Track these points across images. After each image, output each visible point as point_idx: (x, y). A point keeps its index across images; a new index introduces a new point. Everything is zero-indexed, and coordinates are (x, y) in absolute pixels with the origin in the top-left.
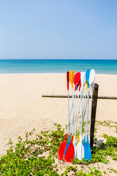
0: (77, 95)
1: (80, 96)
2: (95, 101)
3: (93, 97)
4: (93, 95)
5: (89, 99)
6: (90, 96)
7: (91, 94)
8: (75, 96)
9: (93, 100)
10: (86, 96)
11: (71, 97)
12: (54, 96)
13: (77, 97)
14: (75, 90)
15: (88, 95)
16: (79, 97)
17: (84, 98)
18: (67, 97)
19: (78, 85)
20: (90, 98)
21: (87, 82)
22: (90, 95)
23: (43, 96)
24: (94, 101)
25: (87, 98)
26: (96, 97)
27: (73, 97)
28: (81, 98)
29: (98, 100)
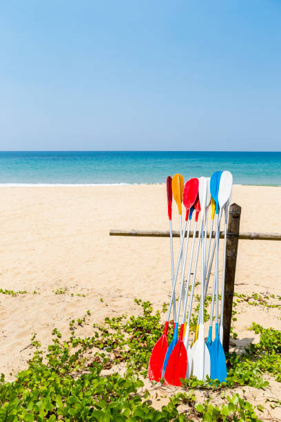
0: (192, 231)
1: (197, 233)
2: (232, 244)
3: (227, 235)
4: (229, 231)
5: (220, 239)
6: (221, 233)
7: (224, 228)
8: (186, 232)
9: (227, 243)
10: (213, 232)
11: (176, 235)
13: (191, 236)
14: (187, 220)
15: (216, 229)
16: (197, 236)
17: (208, 237)
18: (168, 235)
19: (193, 208)
20: (221, 236)
21: (214, 201)
22: (221, 230)
23: (111, 234)
24: (230, 244)
25: (213, 237)
26: (235, 235)
27: (182, 236)
28: (201, 237)
29: (240, 241)
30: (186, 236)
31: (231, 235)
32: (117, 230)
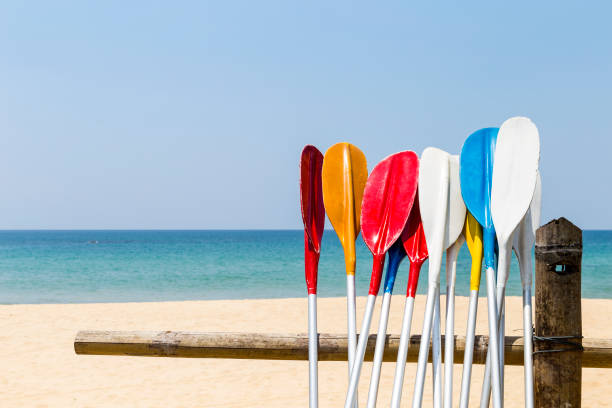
0: (393, 332)
1: (415, 341)
2: (558, 380)
3: (535, 343)
4: (541, 327)
5: (509, 369)
6: (509, 341)
7: (521, 321)
8: (372, 339)
9: (536, 380)
10: (477, 339)
11: (333, 352)
12: (185, 342)
13: (390, 355)
14: (375, 291)
15: (487, 329)
16: (413, 356)
17: (459, 357)
18: (298, 352)
19: (398, 251)
20: (512, 356)
21: (477, 225)
22: (508, 333)
23: (82, 348)
24: (548, 379)
25: (479, 357)
26: (564, 342)
27: (356, 353)
28: (430, 358)
29: (589, 374)
30: (369, 355)
31: (549, 344)
32: (106, 334)
